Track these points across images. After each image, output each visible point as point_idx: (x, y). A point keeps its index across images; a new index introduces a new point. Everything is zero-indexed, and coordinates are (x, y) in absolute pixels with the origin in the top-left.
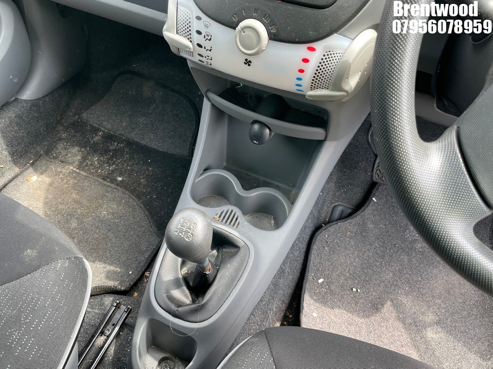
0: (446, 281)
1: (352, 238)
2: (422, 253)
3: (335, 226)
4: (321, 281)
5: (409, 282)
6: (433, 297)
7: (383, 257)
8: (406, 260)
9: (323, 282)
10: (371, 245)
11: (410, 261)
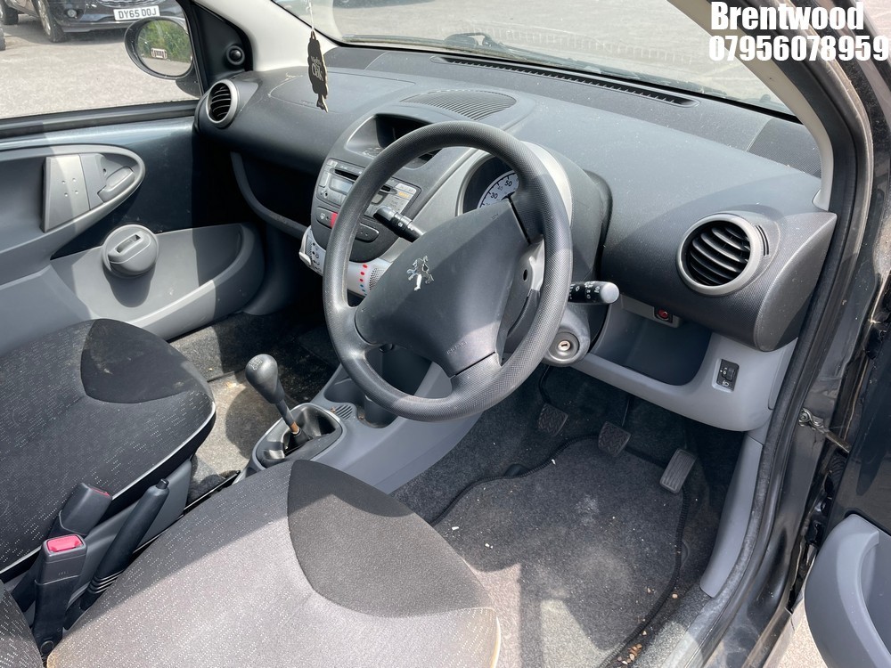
0: (599, 562)
1: (512, 497)
2: (586, 528)
3: (499, 481)
4: (454, 528)
5: (555, 555)
6: (577, 575)
7: (539, 524)
8: (563, 532)
9: (457, 530)
10: (532, 509)
11: (568, 534)
